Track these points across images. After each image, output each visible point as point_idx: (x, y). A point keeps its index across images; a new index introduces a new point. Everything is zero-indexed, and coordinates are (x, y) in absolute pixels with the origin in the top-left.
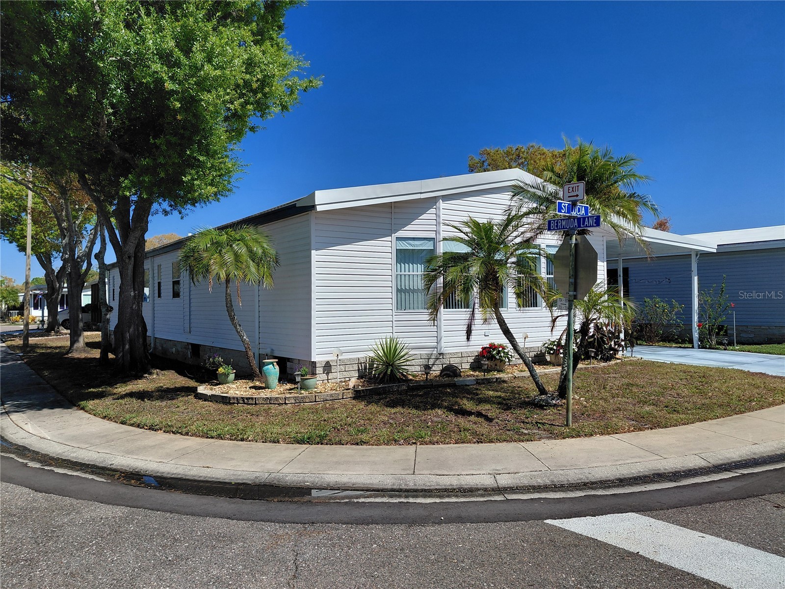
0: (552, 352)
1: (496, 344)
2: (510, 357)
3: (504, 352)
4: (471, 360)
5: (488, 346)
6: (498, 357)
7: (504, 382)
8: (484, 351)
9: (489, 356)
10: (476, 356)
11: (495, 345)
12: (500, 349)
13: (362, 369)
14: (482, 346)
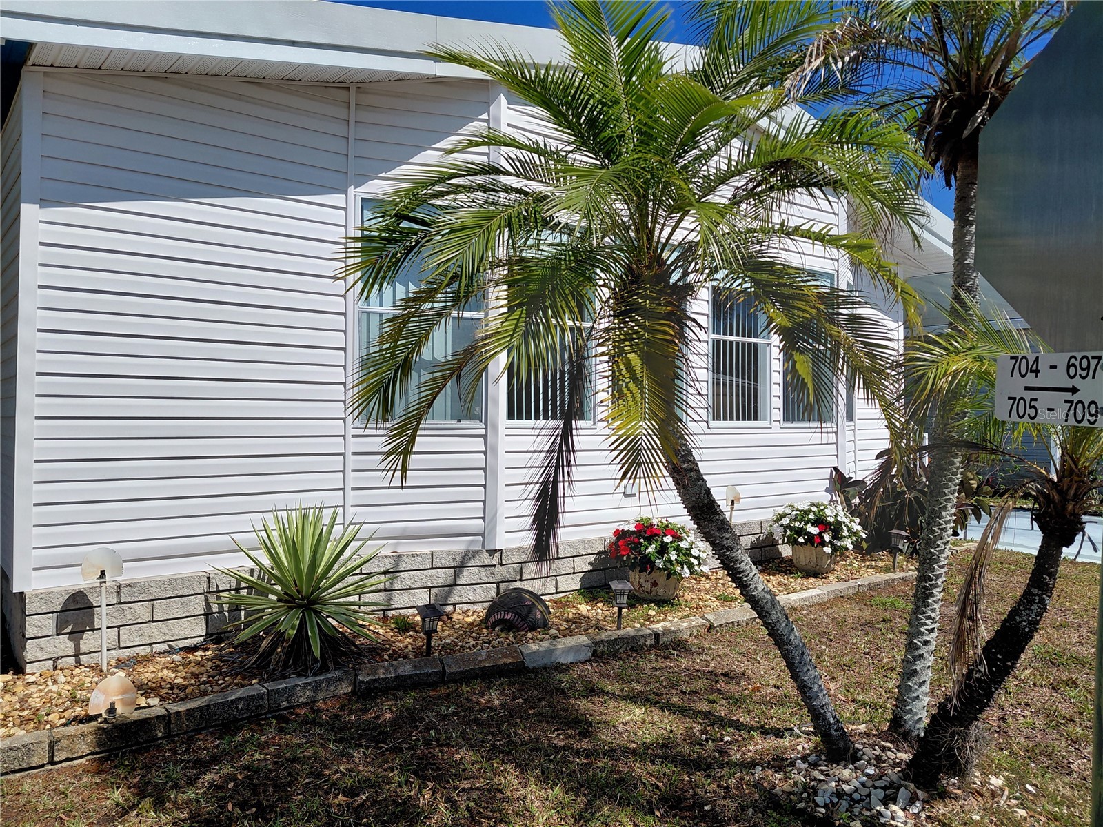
0: (801, 540)
1: (655, 522)
2: (695, 562)
3: (678, 549)
4: (583, 565)
5: (632, 528)
6: (659, 563)
7: (679, 645)
8: (620, 543)
9: (635, 558)
10: (599, 553)
11: (652, 525)
12: (668, 539)
13: (221, 612)
14: (615, 527)
